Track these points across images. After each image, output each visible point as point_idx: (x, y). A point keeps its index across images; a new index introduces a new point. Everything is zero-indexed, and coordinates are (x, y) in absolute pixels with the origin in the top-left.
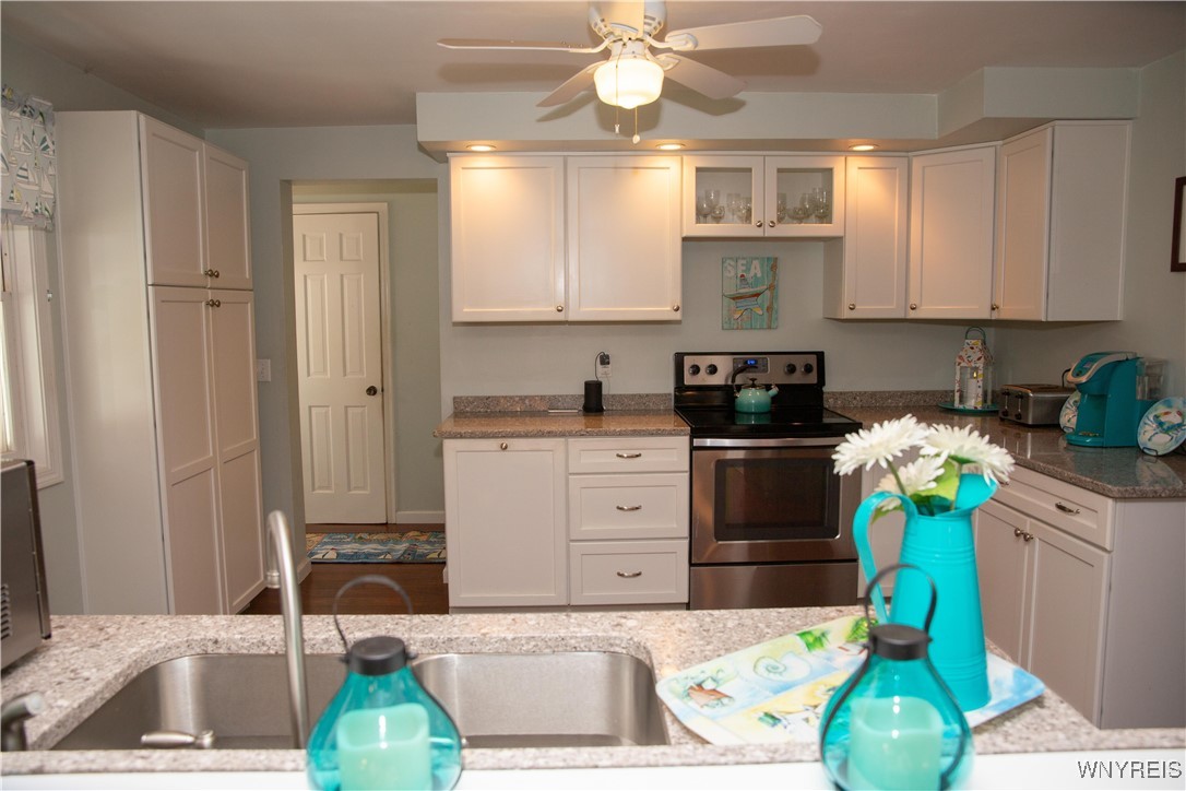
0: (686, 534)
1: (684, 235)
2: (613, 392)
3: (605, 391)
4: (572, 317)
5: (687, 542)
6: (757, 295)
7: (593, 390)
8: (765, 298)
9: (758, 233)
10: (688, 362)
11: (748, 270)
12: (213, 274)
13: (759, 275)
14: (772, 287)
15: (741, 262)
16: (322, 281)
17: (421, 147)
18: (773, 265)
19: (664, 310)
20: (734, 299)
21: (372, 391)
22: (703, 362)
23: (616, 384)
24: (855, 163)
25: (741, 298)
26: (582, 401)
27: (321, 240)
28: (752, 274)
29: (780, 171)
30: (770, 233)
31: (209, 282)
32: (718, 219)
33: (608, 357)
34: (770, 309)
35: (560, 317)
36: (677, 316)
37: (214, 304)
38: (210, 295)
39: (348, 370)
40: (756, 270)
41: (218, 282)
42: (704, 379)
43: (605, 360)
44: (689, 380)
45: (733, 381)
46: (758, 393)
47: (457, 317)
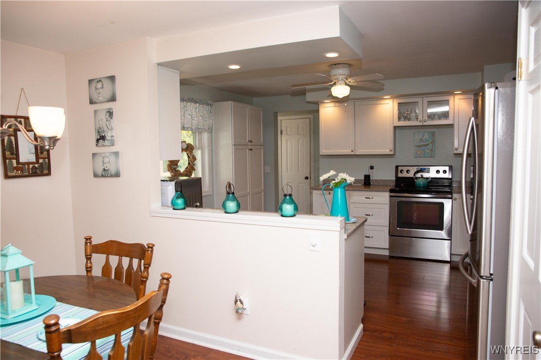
0: (388, 225)
1: (395, 125)
2: (374, 178)
3: (371, 178)
4: (356, 154)
5: (388, 228)
6: (427, 145)
7: (367, 178)
8: (430, 146)
9: (421, 124)
10: (400, 168)
11: (423, 136)
12: (250, 141)
13: (427, 138)
14: (432, 142)
15: (420, 134)
16: (292, 141)
17: (307, 102)
18: (433, 134)
19: (387, 151)
20: (418, 146)
21: (307, 178)
22: (405, 169)
23: (375, 176)
24: (457, 97)
25: (420, 146)
26: (364, 181)
27: (292, 128)
28: (425, 137)
29: (428, 102)
30: (425, 124)
31: (250, 144)
32: (409, 119)
33: (373, 167)
34: (432, 150)
35: (353, 153)
36: (392, 153)
37: (250, 150)
38: (250, 147)
39: (300, 171)
40: (426, 136)
41: (252, 144)
42: (405, 175)
43: (372, 168)
44: (400, 175)
45: (414, 175)
46: (423, 180)
47: (321, 154)
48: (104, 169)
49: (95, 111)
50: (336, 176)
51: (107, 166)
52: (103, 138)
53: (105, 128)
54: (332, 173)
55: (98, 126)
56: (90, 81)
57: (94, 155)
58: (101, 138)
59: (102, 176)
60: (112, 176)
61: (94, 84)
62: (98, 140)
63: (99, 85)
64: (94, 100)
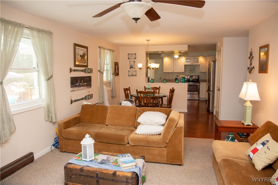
1: (184, 64)
4: (174, 72)
20: (190, 70)
24: (201, 58)
28: (192, 68)
29: (193, 58)
32: (188, 63)
33: (178, 76)
34: (194, 71)
36: (184, 72)
42: (187, 78)
45: (190, 78)
46: (192, 79)
47: (164, 72)
48: (132, 74)
49: (130, 61)
50: (183, 76)
51: (133, 74)
52: (132, 67)
53: (133, 65)
54: (182, 75)
55: (130, 65)
56: (128, 54)
57: (129, 71)
58: (131, 67)
59: (131, 76)
60: (134, 76)
61: (130, 55)
62: (130, 68)
63: (131, 55)
64: (130, 58)
